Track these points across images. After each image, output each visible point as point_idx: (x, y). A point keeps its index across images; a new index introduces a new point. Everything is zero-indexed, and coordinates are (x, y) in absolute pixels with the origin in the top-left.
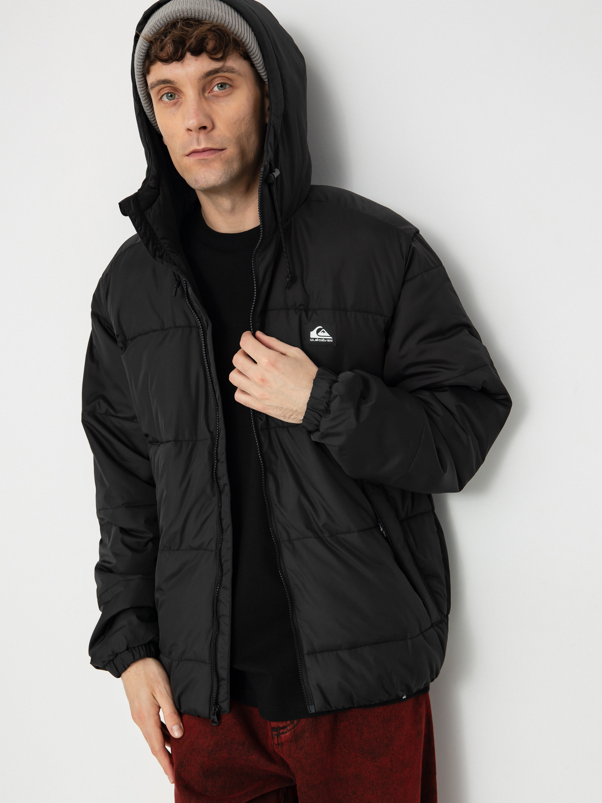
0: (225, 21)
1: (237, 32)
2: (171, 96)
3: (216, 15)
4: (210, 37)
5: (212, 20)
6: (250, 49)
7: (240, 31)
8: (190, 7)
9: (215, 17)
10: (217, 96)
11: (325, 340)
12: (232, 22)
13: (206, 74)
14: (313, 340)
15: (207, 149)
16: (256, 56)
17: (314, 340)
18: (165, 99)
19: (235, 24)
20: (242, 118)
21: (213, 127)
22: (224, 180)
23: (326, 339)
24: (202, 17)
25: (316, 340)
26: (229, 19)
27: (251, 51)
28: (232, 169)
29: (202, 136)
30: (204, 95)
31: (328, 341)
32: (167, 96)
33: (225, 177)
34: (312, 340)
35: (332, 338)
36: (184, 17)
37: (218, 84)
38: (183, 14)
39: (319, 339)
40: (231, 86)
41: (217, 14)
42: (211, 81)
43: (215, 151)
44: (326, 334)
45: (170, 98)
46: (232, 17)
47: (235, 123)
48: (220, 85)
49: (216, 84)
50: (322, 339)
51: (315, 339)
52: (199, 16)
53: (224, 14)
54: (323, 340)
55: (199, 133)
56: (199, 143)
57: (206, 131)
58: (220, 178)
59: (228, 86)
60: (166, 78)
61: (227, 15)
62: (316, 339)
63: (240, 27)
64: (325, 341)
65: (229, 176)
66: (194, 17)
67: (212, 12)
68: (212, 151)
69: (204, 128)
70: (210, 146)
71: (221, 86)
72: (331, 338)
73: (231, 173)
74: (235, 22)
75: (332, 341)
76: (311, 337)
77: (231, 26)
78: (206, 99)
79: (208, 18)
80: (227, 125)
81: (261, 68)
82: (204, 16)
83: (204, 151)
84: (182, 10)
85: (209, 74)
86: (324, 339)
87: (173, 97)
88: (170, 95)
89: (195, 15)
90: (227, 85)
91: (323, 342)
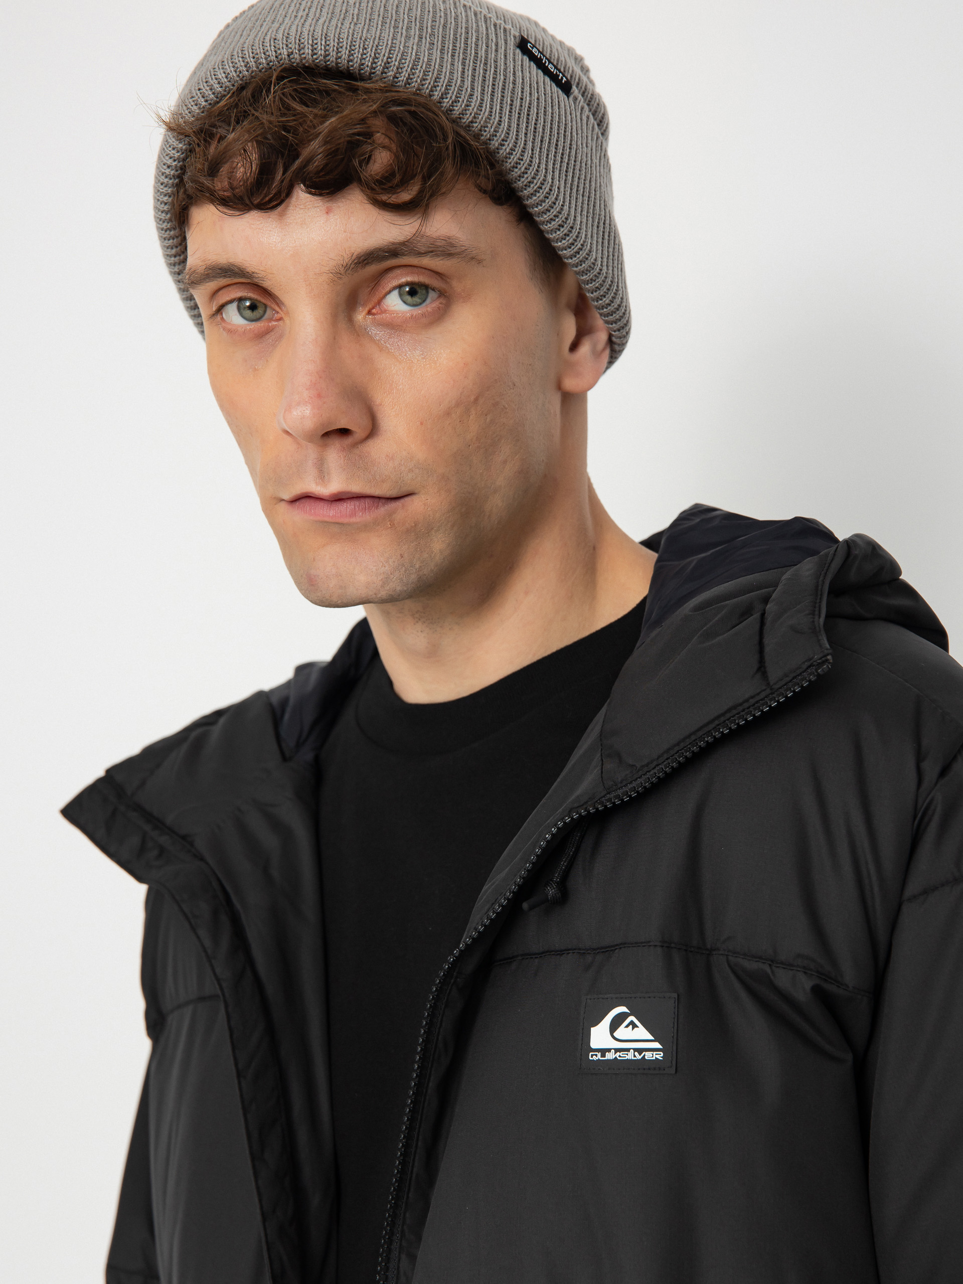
0: (435, 81)
1: (475, 117)
2: (253, 307)
3: (408, 58)
4: (379, 137)
5: (395, 77)
6: (516, 170)
7: (487, 114)
8: (325, 28)
9: (406, 65)
10: (395, 326)
11: (636, 1054)
12: (463, 81)
13: (359, 257)
14: (599, 1055)
15: (347, 496)
16: (536, 191)
17: (603, 1055)
18: (233, 316)
19: (473, 89)
20: (472, 398)
21: (373, 430)
22: (399, 588)
23: (640, 1051)
24: (363, 64)
25: (610, 1056)
26: (451, 73)
27: (520, 176)
28: (425, 555)
29: (334, 455)
30: (350, 320)
31: (648, 1056)
32: (239, 308)
33: (401, 580)
34: (595, 1058)
35: (661, 1047)
36: (301, 60)
37: (400, 287)
38: (299, 50)
39: (617, 1050)
40: (442, 294)
41: (413, 57)
42: (377, 279)
43: (377, 500)
44: (642, 1032)
45: (248, 313)
46: (464, 64)
47: (448, 414)
48: (407, 289)
49: (395, 283)
50: (628, 1050)
51: (604, 1051)
52: (352, 61)
53: (436, 54)
54: (630, 1056)
55: (325, 446)
56: (322, 474)
57: (349, 441)
58: (385, 582)
59: (432, 295)
60: (231, 261)
61: (448, 57)
62: (609, 1050)
63: (487, 98)
64: (639, 1057)
65: (414, 577)
66: (334, 64)
67: (397, 49)
68: (367, 501)
69: (344, 432)
70: (356, 487)
71: (412, 293)
72: (657, 1045)
73: (420, 567)
74: (473, 82)
75: (659, 1056)
76: (593, 1045)
77: (457, 97)
78: (358, 333)
79: (379, 69)
80: (422, 424)
81: (556, 226)
82: (368, 62)
83: (338, 499)
84: (298, 37)
85: (368, 258)
86: (635, 1050)
87: (260, 311)
88: (248, 304)
89: (340, 58)
90: (430, 291)
91: (632, 1060)
